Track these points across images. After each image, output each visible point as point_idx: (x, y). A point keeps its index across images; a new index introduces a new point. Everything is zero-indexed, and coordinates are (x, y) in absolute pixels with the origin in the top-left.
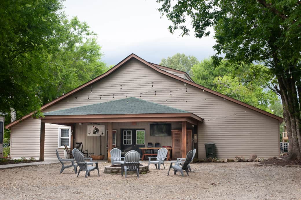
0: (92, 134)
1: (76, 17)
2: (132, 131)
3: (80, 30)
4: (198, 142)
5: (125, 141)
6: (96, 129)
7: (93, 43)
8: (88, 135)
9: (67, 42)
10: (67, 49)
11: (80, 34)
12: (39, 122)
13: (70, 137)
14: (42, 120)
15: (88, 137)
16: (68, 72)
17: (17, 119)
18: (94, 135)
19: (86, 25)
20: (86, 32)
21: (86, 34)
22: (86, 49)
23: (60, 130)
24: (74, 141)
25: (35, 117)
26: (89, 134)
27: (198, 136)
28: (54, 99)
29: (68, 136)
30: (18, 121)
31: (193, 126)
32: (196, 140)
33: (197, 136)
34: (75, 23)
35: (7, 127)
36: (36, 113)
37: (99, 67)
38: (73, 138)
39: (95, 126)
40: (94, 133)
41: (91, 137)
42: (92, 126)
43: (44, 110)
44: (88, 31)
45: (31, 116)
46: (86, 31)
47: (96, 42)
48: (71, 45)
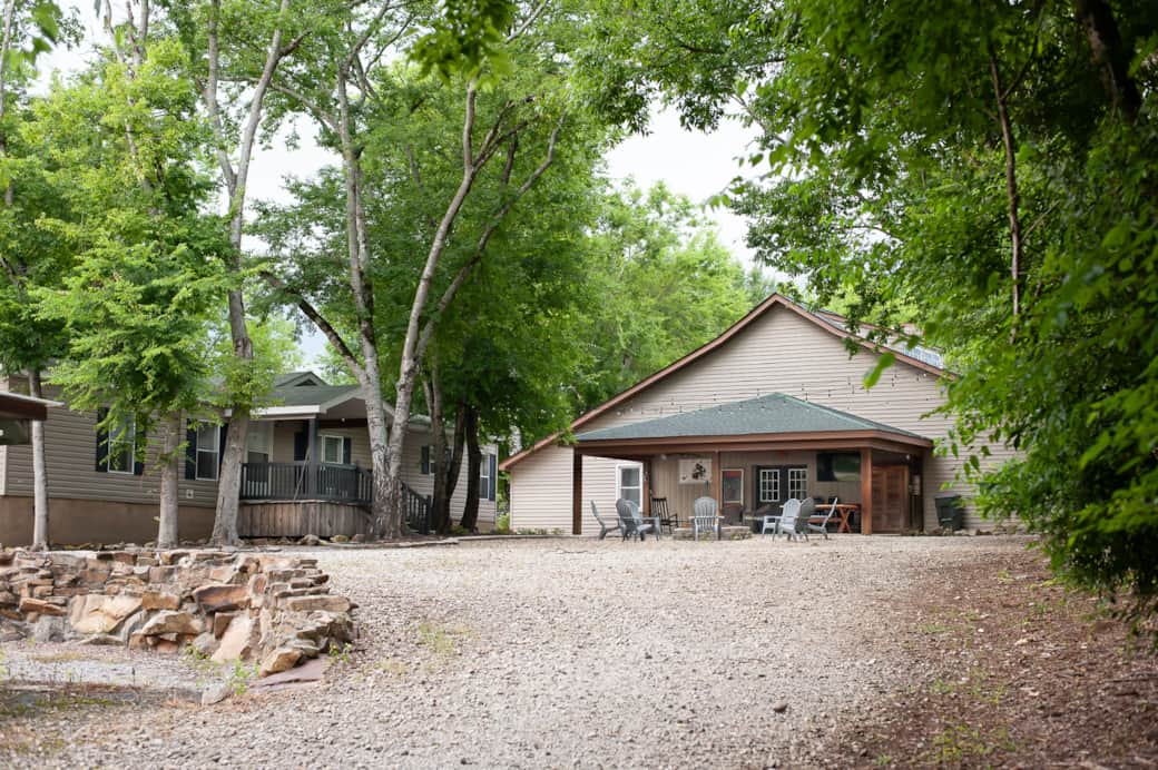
0: (690, 480)
1: (660, 182)
2: (778, 471)
3: (673, 214)
4: (925, 494)
5: (764, 494)
6: (699, 467)
7: (707, 247)
8: (681, 481)
9: (644, 242)
10: (643, 263)
11: (674, 226)
12: (569, 454)
13: (641, 487)
14: (576, 449)
15: (682, 485)
16: (643, 327)
17: (524, 449)
18: (695, 481)
19: (686, 203)
20: (690, 219)
21: (688, 224)
22: (691, 263)
23: (620, 472)
24: (650, 495)
25: (561, 444)
26: (684, 478)
27: (925, 481)
28: (612, 395)
29: (638, 485)
30: (527, 452)
31: (908, 457)
32: (917, 488)
33: (922, 479)
34: (658, 198)
35: (502, 467)
36: (562, 436)
37: (726, 308)
38: (647, 489)
39: (698, 461)
40: (695, 476)
41: (687, 485)
42: (690, 461)
43: (577, 429)
44: (693, 217)
45: (552, 441)
46: (687, 215)
47: (717, 240)
48: (654, 251)
